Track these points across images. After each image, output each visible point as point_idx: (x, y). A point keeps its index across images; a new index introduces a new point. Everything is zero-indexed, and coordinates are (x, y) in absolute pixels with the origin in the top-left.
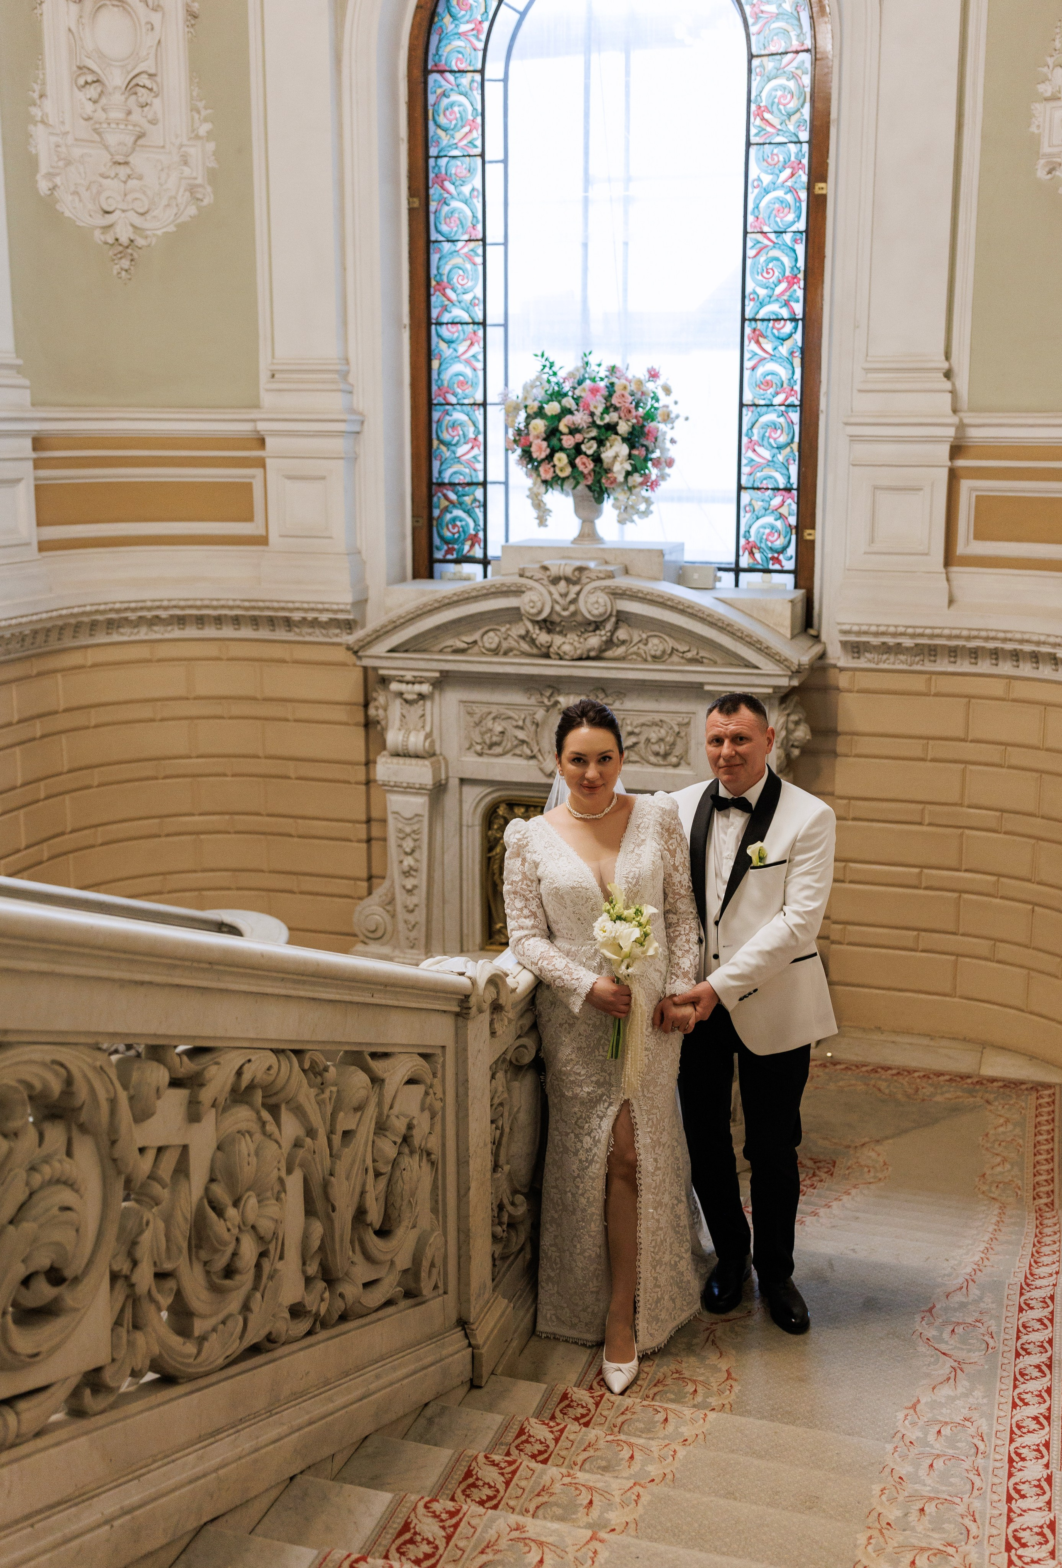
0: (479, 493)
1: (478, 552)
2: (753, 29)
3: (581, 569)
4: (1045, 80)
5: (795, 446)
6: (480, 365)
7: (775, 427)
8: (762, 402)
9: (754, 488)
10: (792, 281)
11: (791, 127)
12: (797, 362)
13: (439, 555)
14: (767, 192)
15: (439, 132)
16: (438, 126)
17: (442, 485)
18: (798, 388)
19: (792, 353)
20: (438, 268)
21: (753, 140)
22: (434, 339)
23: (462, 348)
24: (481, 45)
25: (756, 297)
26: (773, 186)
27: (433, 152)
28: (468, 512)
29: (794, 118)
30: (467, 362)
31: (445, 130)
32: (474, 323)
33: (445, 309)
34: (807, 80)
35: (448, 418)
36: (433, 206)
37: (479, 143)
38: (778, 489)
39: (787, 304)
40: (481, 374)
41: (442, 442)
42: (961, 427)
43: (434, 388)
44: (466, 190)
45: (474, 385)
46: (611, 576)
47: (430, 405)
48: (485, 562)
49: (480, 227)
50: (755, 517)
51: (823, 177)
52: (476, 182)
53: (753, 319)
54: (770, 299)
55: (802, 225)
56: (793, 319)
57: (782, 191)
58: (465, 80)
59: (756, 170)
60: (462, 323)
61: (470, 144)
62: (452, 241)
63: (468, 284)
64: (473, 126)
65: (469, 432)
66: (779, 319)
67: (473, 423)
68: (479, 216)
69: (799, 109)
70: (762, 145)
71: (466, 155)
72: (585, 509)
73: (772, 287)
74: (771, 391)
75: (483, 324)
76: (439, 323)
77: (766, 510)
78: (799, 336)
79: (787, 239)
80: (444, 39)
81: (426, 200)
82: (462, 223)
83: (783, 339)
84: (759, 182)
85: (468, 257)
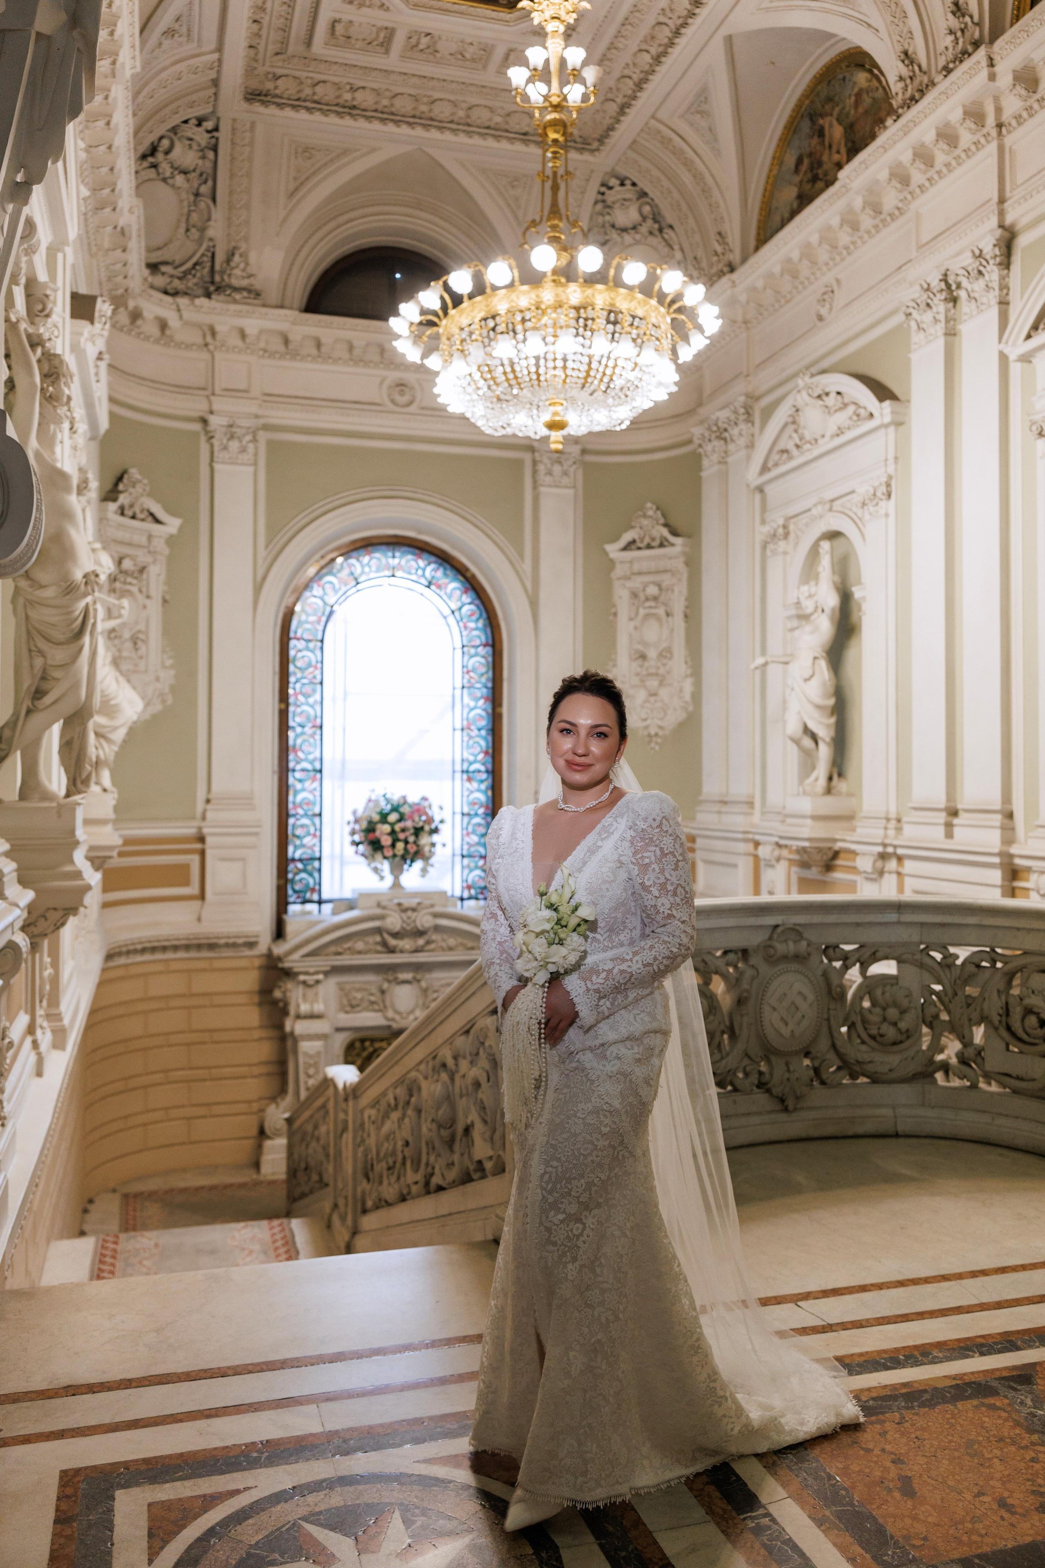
0: (316, 864)
1: (315, 897)
2: (464, 633)
3: (419, 904)
6: (317, 793)
7: (479, 825)
8: (472, 812)
9: (470, 856)
10: (486, 753)
11: (483, 680)
12: (490, 793)
13: (291, 899)
14: (472, 710)
15: (297, 671)
16: (296, 667)
17: (293, 860)
18: (490, 805)
19: (487, 789)
20: (294, 740)
21: (465, 685)
22: (291, 780)
23: (307, 784)
24: (320, 628)
25: (468, 760)
26: (475, 708)
27: (292, 679)
28: (311, 874)
29: (485, 677)
30: (311, 792)
31: (300, 669)
32: (314, 771)
33: (298, 763)
34: (490, 659)
35: (299, 823)
36: (291, 709)
37: (318, 677)
39: (484, 764)
40: (318, 799)
41: (294, 835)
43: (290, 806)
44: (311, 700)
45: (314, 804)
46: (432, 906)
47: (288, 816)
48: (320, 902)
49: (318, 721)
50: (471, 871)
51: (500, 705)
52: (317, 697)
53: (467, 772)
54: (475, 761)
55: (490, 726)
56: (487, 771)
57: (480, 710)
58: (311, 645)
59: (467, 700)
60: (308, 771)
61: (315, 677)
62: (303, 726)
63: (312, 750)
64: (316, 668)
65: (312, 830)
66: (479, 771)
67: (314, 825)
68: (319, 714)
69: (487, 672)
70: (469, 688)
71: (311, 683)
72: (397, 871)
73: (476, 756)
74: (476, 807)
75: (320, 771)
76: (294, 770)
77: (477, 867)
78: (490, 780)
79: (483, 733)
80: (300, 623)
81: (287, 705)
82: (308, 718)
83: (482, 781)
84: (468, 705)
85: (313, 735)
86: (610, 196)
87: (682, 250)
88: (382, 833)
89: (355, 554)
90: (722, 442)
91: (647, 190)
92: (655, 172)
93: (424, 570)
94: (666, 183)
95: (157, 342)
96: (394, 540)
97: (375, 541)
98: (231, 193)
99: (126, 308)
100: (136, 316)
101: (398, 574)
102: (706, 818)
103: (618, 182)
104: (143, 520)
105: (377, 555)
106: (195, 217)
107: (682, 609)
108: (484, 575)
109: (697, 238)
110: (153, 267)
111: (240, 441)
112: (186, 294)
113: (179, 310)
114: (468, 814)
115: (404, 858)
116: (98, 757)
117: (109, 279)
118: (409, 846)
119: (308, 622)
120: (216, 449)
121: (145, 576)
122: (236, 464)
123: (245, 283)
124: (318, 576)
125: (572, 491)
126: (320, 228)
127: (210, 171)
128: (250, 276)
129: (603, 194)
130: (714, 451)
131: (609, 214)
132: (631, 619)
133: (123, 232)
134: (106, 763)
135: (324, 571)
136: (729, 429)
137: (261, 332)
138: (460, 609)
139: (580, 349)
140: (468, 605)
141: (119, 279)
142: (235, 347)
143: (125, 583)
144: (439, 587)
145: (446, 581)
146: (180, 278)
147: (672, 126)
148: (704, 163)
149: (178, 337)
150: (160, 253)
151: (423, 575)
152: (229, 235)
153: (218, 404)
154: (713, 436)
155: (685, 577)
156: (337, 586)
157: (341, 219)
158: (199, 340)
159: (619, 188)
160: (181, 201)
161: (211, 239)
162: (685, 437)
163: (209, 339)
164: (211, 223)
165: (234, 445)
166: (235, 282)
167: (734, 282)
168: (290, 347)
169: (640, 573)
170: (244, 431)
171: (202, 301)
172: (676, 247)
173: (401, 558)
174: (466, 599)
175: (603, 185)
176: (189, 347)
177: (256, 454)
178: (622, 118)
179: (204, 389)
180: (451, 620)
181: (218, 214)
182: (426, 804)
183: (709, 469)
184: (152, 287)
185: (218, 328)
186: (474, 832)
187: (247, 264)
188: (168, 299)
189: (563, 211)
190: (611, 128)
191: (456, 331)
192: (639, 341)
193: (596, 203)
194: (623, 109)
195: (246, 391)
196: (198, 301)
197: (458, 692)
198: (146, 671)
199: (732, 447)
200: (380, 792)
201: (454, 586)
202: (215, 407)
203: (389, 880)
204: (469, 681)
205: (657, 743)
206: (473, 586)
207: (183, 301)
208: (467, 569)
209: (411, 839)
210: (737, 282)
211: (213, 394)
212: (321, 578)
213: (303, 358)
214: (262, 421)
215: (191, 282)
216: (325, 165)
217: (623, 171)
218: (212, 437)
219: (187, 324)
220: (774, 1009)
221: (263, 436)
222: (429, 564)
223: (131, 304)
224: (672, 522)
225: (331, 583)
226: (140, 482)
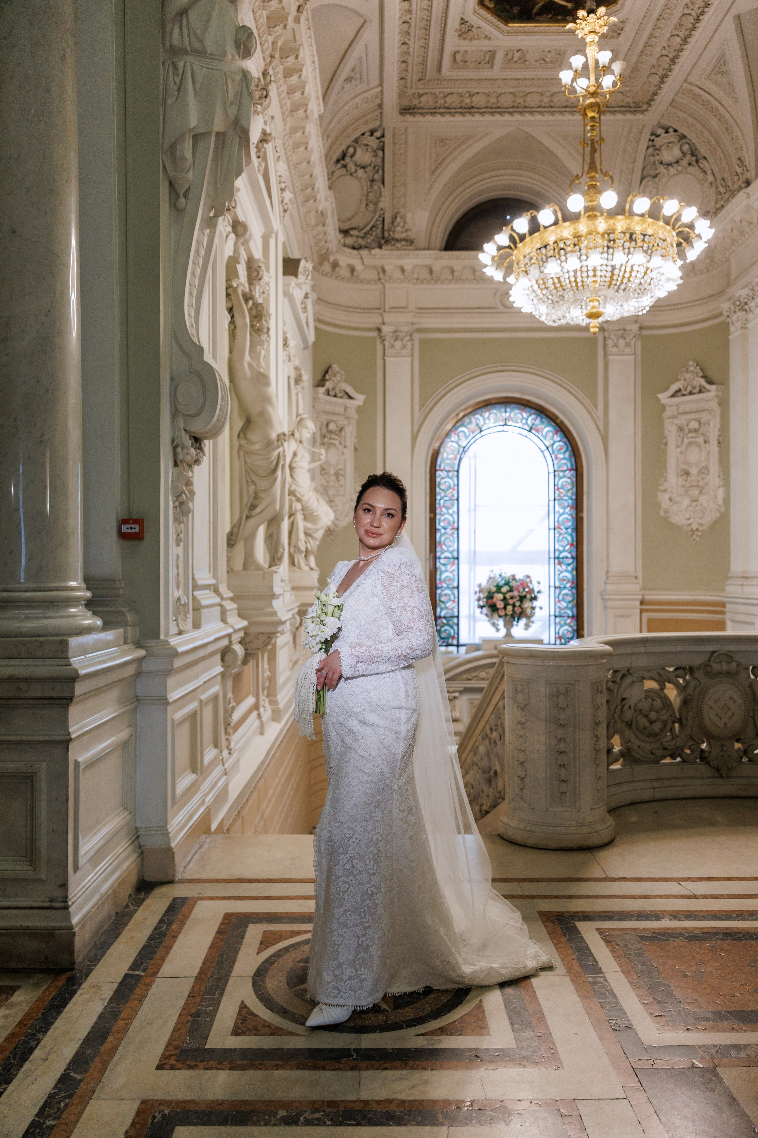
0: (455, 620)
1: (455, 642)
2: (555, 462)
4: (661, 485)
5: (575, 601)
6: (456, 573)
7: (567, 595)
8: (562, 586)
9: (560, 616)
10: (572, 545)
11: (569, 494)
12: (574, 573)
14: (561, 515)
15: (441, 492)
16: (441, 489)
17: (440, 617)
18: (575, 581)
19: (573, 569)
20: (440, 538)
21: (557, 498)
22: (438, 564)
23: (449, 567)
24: (456, 462)
25: (559, 550)
27: (438, 497)
28: (452, 627)
29: (571, 492)
30: (451, 572)
31: (443, 490)
32: (454, 558)
33: (442, 553)
34: (574, 479)
35: (443, 593)
36: (438, 517)
37: (456, 495)
38: (569, 617)
39: (570, 553)
40: (456, 577)
41: (440, 601)
42: (643, 595)
43: (438, 581)
44: (451, 511)
45: (453, 580)
47: (436, 588)
48: (458, 646)
49: (456, 525)
50: (562, 626)
51: (582, 511)
52: (455, 509)
53: (558, 558)
54: (564, 551)
55: (574, 526)
56: (573, 558)
57: (567, 515)
58: (450, 474)
59: (557, 508)
60: (449, 558)
61: (453, 496)
62: (445, 529)
63: (451, 544)
64: (454, 489)
65: (452, 598)
66: (567, 558)
67: (454, 594)
68: (456, 520)
69: (572, 489)
70: (559, 500)
71: (451, 499)
72: (509, 626)
73: (564, 547)
74: (565, 582)
75: (458, 558)
76: (440, 558)
77: (565, 624)
78: (575, 563)
79: (570, 531)
80: (443, 460)
81: (435, 514)
82: (449, 523)
83: (569, 565)
84: (559, 512)
85: (452, 535)
86: (658, 142)
87: (713, 174)
88: (497, 600)
89: (479, 411)
90: (744, 313)
91: (685, 134)
92: (690, 120)
93: (527, 420)
94: (698, 126)
95: (349, 280)
96: (506, 400)
97: (493, 402)
98: (394, 177)
99: (329, 261)
100: (335, 265)
101: (509, 423)
102: (733, 589)
103: (664, 131)
104: (341, 397)
105: (494, 411)
106: (371, 195)
107: (716, 437)
108: (569, 420)
109: (724, 163)
110: (345, 232)
111: (402, 341)
112: (366, 247)
113: (362, 259)
114: (559, 587)
115: (513, 617)
116: (307, 548)
117: (316, 244)
118: (516, 609)
119: (448, 459)
120: (387, 348)
121: (343, 433)
122: (400, 356)
123: (403, 236)
124: (455, 427)
125: (633, 357)
126: (454, 191)
127: (380, 164)
128: (407, 230)
129: (653, 141)
130: (738, 320)
131: (658, 154)
132: (678, 447)
133: (322, 213)
134: (312, 552)
135: (459, 424)
136: (749, 303)
137: (414, 267)
138: (552, 445)
139: (605, 262)
140: (558, 442)
141: (322, 243)
142: (398, 279)
143: (330, 439)
144: (537, 431)
145: (543, 426)
146: (362, 238)
147: (701, 86)
148: (726, 109)
149: (362, 277)
150: (349, 222)
151: (527, 423)
152: (393, 205)
153: (388, 318)
154: (737, 308)
155: (719, 412)
156: (467, 434)
157: (467, 184)
158: (375, 277)
159: (663, 135)
160: (362, 186)
161: (382, 209)
162: (718, 311)
163: (381, 275)
164: (382, 198)
165: (398, 344)
166: (397, 236)
167: (748, 194)
168: (434, 275)
169: (685, 413)
170: (404, 334)
171: (376, 251)
172: (709, 172)
173: (511, 412)
174: (557, 438)
175: (652, 134)
176: (369, 282)
177: (412, 349)
178: (662, 86)
179: (378, 309)
180: (547, 453)
181: (386, 192)
182: (528, 580)
183: (735, 333)
184: (345, 245)
185: (387, 268)
186: (563, 600)
187: (405, 223)
188: (355, 252)
189: (598, 166)
190: (655, 94)
191: (522, 258)
192: (649, 251)
193: (647, 148)
194: (663, 79)
195: (406, 307)
196: (373, 252)
197: (552, 503)
198: (344, 495)
199: (750, 316)
200: (497, 572)
201: (548, 429)
202: (385, 320)
203: (503, 631)
204: (559, 495)
205: (697, 536)
206: (562, 429)
207: (364, 252)
208: (557, 417)
209: (518, 604)
210: (751, 194)
211: (385, 311)
212: (457, 429)
213: (442, 282)
214: (416, 326)
215: (370, 239)
216: (455, 149)
217: (666, 122)
218: (384, 340)
219: (367, 267)
220: (711, 708)
221: (417, 337)
222: (530, 415)
223: (332, 258)
224: (708, 374)
225: (463, 432)
226: (338, 373)
